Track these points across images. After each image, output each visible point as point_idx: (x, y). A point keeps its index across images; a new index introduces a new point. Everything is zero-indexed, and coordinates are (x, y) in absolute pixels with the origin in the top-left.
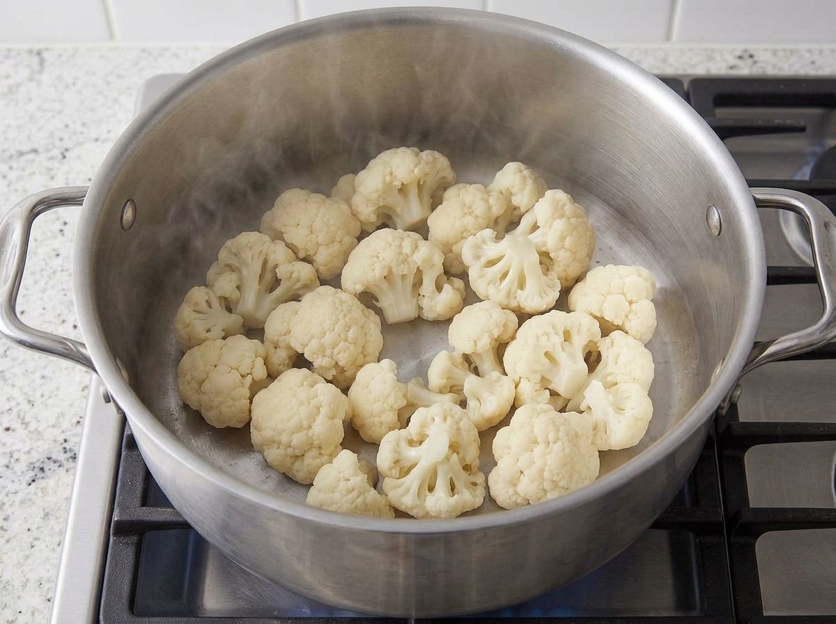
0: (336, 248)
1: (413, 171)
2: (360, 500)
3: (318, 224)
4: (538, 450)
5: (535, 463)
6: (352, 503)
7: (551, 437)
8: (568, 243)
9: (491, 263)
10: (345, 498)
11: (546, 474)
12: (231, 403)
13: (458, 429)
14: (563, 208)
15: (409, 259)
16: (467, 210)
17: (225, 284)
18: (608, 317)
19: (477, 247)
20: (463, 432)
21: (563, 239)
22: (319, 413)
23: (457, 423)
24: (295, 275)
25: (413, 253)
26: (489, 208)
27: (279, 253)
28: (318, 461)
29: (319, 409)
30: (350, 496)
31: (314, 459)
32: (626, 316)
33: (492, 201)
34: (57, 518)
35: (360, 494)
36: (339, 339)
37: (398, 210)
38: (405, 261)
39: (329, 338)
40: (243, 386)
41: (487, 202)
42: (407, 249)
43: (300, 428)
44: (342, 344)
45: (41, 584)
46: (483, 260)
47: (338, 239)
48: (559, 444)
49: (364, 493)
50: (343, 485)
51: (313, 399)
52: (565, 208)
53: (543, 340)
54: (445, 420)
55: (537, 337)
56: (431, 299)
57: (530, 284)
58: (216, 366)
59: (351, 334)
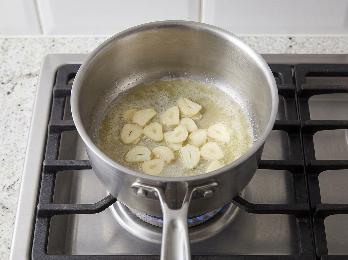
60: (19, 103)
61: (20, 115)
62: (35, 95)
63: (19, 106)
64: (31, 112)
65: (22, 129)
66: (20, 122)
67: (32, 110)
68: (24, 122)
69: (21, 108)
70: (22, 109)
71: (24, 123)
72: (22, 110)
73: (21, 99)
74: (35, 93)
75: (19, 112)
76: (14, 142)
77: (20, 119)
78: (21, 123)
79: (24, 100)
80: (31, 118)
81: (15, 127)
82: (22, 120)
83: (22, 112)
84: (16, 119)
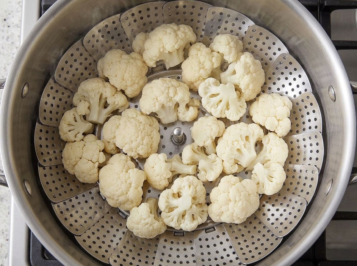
0: (136, 87)
1: (174, 46)
2: (151, 228)
3: (126, 76)
4: (231, 204)
5: (229, 210)
6: (147, 229)
7: (237, 199)
8: (251, 86)
9: (213, 95)
10: (144, 227)
11: (235, 214)
12: (89, 177)
13: (196, 191)
14: (249, 68)
15: (173, 99)
16: (201, 66)
17: (82, 109)
18: (268, 128)
19: (206, 88)
20: (198, 192)
21: (248, 85)
22: (130, 187)
23: (195, 188)
24: (116, 103)
25: (175, 96)
26: (213, 64)
27: (107, 92)
28: (131, 205)
29: (131, 184)
30: (146, 226)
31: (129, 205)
32: (276, 128)
33: (214, 60)
34: (6, 201)
35: (151, 225)
36: (140, 144)
37: (167, 61)
38: (171, 100)
39: (134, 145)
40: (94, 167)
41: (211, 61)
42: (171, 95)
43: (122, 194)
44: (141, 146)
45: (3, 232)
46: (209, 94)
47: (136, 82)
48: (241, 202)
49: (152, 224)
50: (143, 222)
51: (128, 180)
52: (250, 69)
53: (235, 143)
54: (190, 187)
55: (233, 142)
56: (184, 114)
57: (232, 107)
58: (81, 158)
59: (145, 142)
60: (5, 18)
61: (7, 32)
62: (22, 7)
63: (5, 22)
64: (19, 29)
65: (11, 49)
66: (8, 40)
67: (19, 25)
68: (12, 41)
69: (8, 23)
70: (8, 25)
71: (13, 43)
72: (9, 27)
73: (6, 11)
74: (21, 4)
75: (6, 28)
76: (3, 66)
77: (8, 38)
78: (10, 42)
79: (9, 14)
80: (19, 37)
81: (3, 48)
82: (10, 39)
83: (9, 28)
84: (3, 38)
